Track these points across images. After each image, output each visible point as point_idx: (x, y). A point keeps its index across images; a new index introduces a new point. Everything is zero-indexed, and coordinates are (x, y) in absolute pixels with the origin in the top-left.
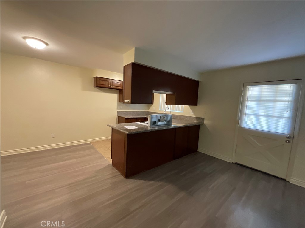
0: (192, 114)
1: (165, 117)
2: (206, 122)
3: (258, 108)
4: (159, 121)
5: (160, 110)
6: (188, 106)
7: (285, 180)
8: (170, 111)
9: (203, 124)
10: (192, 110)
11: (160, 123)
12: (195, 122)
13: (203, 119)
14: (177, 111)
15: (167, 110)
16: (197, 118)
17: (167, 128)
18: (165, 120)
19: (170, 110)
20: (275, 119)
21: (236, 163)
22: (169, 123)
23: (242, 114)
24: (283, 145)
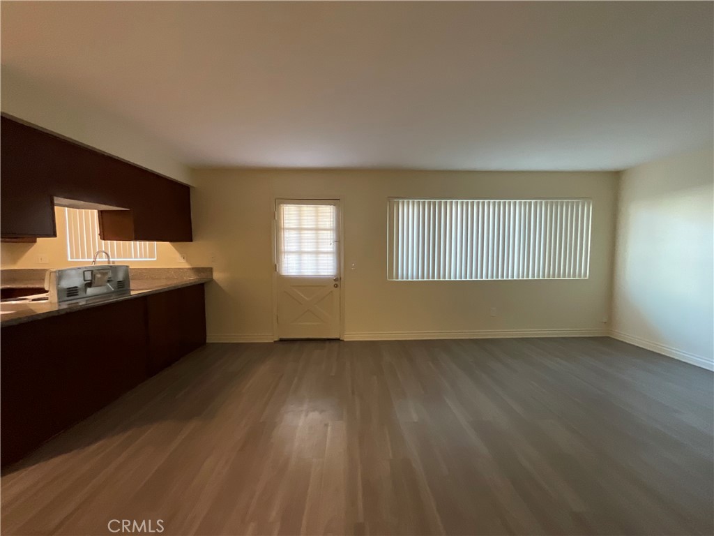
0: (183, 261)
1: (107, 273)
2: (217, 276)
3: (300, 240)
4: (89, 285)
5: (69, 260)
6: (168, 243)
7: (339, 340)
8: (111, 260)
9: (211, 280)
10: (181, 253)
11: (90, 291)
12: (191, 278)
13: (210, 270)
14: (136, 257)
15: (101, 257)
16: (197, 270)
17: (114, 299)
18: (108, 281)
19: (113, 257)
20: (321, 256)
21: (282, 340)
22: (123, 286)
23: (279, 252)
24: (331, 292)
